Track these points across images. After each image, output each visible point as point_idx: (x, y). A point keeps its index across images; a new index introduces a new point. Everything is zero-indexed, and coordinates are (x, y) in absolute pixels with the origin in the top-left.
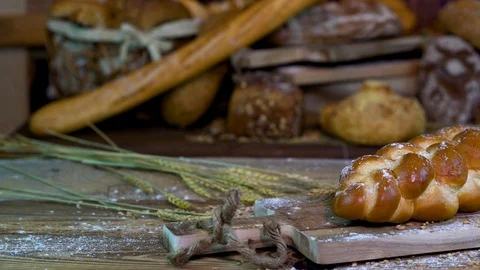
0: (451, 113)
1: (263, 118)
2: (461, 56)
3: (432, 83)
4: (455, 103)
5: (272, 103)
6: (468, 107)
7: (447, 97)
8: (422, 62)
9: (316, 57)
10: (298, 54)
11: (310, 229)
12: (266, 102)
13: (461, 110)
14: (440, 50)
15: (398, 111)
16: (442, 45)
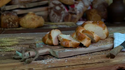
0: (58, 20)
1: (11, 23)
2: (59, 5)
3: (52, 12)
4: (59, 17)
5: (13, 19)
6: (62, 18)
7: (57, 16)
8: (49, 7)
9: (22, 7)
10: (18, 6)
11: (55, 49)
12: (12, 19)
13: (60, 19)
14: (54, 4)
15: (36, 19)
16: (54, 3)
